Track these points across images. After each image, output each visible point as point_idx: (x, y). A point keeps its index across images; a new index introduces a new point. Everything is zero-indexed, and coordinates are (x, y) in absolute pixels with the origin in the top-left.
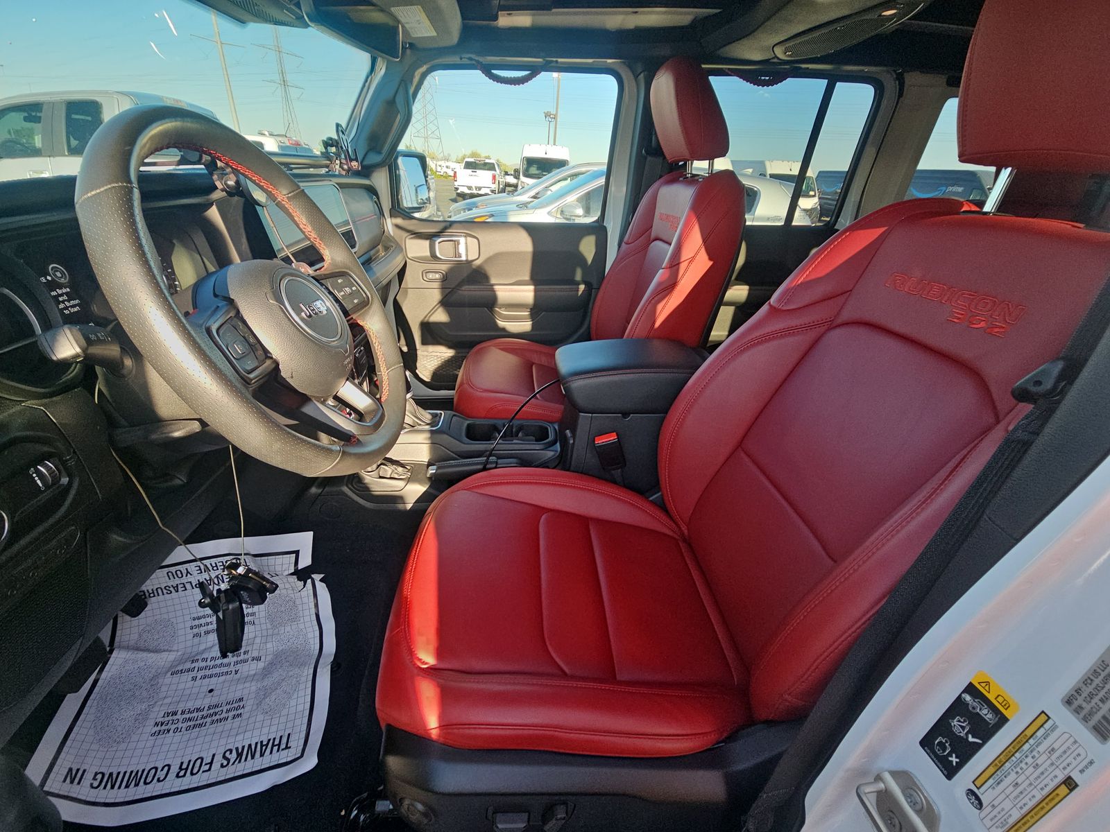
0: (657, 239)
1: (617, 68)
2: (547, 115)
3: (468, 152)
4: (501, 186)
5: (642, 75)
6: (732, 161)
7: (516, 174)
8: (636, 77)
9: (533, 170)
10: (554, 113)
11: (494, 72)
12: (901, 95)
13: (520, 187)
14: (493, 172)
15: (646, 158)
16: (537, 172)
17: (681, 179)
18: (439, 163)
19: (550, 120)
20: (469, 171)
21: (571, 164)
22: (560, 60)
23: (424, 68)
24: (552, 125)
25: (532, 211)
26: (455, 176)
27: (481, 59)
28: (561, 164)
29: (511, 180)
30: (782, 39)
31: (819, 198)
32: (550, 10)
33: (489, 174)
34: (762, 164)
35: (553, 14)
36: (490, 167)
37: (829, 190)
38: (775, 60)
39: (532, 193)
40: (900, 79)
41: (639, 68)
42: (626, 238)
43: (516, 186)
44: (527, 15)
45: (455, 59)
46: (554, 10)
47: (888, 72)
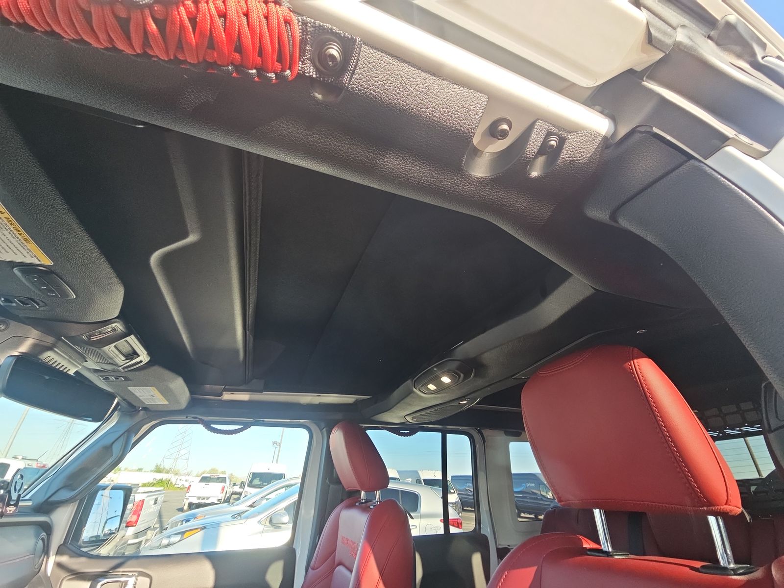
0: (340, 564)
1: (308, 425)
2: (274, 443)
3: (208, 469)
4: (228, 495)
5: (325, 429)
6: (397, 471)
7: (242, 485)
8: (321, 430)
9: (256, 482)
10: (280, 442)
11: (213, 426)
12: (484, 441)
13: (243, 495)
14: (223, 484)
15: (329, 486)
16: (259, 483)
17: (357, 504)
18: (180, 478)
19: (276, 446)
20: (203, 484)
21: (287, 477)
22: (265, 420)
23: (153, 423)
24: (277, 449)
25: (243, 521)
26: (189, 488)
27: (203, 418)
28: (280, 476)
29: (237, 489)
30: (409, 413)
31: (458, 494)
32: (262, 392)
33: (220, 485)
34: (416, 472)
35: (264, 394)
36: (223, 480)
37: (462, 488)
38: (408, 423)
39: (250, 502)
40: (480, 432)
41: (323, 425)
42: (312, 564)
43: (240, 494)
44: (247, 394)
45: (183, 418)
46: (264, 393)
47: (473, 429)
